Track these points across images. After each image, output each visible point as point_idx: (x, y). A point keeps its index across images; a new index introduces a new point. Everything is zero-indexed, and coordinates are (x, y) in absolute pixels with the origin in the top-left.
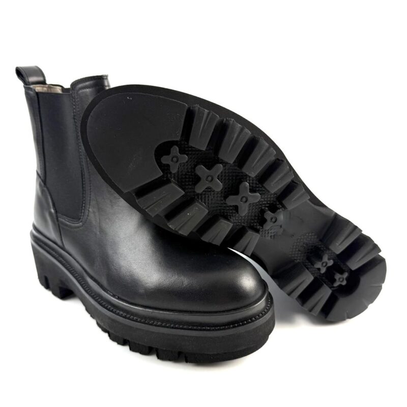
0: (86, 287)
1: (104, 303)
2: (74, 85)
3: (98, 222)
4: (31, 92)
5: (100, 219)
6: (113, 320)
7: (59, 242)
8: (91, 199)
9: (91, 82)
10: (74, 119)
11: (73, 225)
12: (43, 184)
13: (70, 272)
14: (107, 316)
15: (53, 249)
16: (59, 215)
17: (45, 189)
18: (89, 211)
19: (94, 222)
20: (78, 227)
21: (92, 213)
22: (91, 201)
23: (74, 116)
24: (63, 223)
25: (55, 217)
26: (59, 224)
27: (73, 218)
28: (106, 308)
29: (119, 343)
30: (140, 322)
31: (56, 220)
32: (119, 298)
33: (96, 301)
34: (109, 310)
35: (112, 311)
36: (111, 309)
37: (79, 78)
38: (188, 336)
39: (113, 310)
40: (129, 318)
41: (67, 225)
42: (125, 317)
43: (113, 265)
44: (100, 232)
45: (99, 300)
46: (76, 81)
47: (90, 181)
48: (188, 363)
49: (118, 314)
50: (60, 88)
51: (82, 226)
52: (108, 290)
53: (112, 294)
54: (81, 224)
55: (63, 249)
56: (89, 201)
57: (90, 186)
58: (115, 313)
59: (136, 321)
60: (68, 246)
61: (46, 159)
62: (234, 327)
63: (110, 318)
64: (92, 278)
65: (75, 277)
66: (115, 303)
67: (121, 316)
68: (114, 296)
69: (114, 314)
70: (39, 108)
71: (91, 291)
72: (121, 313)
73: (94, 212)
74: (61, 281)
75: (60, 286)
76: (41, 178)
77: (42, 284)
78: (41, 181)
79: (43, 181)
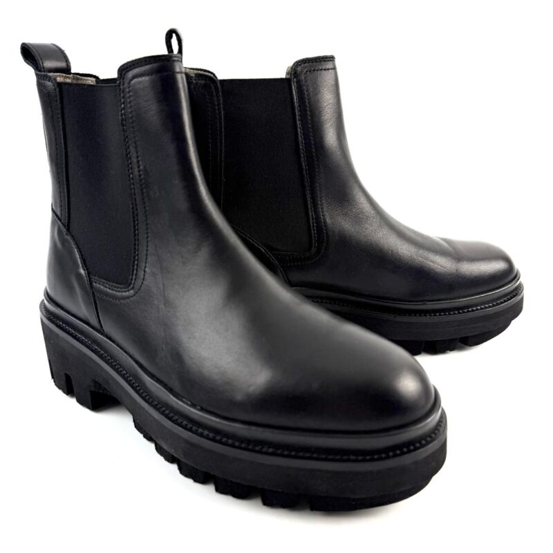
0: (141, 391)
1: (176, 417)
2: (124, 69)
3: (162, 288)
4: (49, 84)
5: (163, 285)
6: (192, 445)
7: (94, 322)
8: (148, 253)
9: (155, 65)
10: (123, 125)
11: (119, 294)
12: (64, 230)
13: (113, 367)
14: (183, 439)
15: (82, 332)
16: (94, 278)
17: (69, 238)
18: (145, 271)
19: (155, 290)
20: (128, 297)
21: (149, 275)
22: (149, 257)
23: (122, 121)
24: (101, 292)
25: (87, 282)
26: (93, 293)
27: (118, 283)
28: (180, 425)
29: (196, 480)
30: (239, 448)
31: (88, 286)
32: (202, 409)
33: (163, 413)
34: (185, 428)
35: (190, 430)
36: (188, 427)
37: (134, 59)
38: (320, 471)
39: (191, 428)
40: (220, 442)
41: (107, 294)
42: (214, 440)
43: (190, 358)
44: (165, 304)
45: (167, 412)
46: (128, 63)
47: (147, 224)
48: (314, 512)
49: (201, 435)
50: (94, 79)
51: (134, 295)
52: (183, 397)
53: (189, 403)
54: (132, 292)
55: (101, 332)
56: (145, 257)
57: (147, 233)
58: (195, 433)
59: (232, 446)
60: (108, 327)
61: (71, 191)
62: (395, 456)
63: (186, 441)
64: (152, 376)
65: (123, 376)
66: (196, 417)
67: (207, 438)
68: (193, 406)
69: (194, 435)
70: (62, 109)
71: (151, 397)
72: (206, 432)
73: (153, 274)
74: (95, 382)
75: (93, 389)
76: (60, 220)
77: (59, 386)
78: (61, 225)
79: (65, 226)
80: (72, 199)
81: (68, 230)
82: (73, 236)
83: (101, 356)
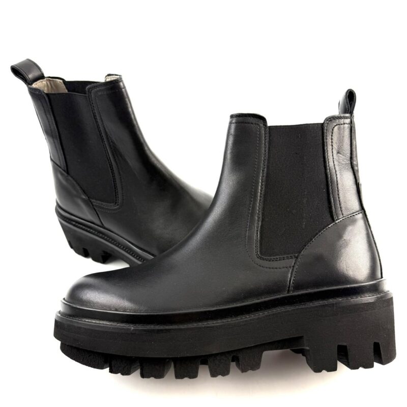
2: (91, 88)
8: (123, 186)
11: (110, 208)
12: (65, 174)
16: (93, 200)
17: (70, 178)
20: (116, 210)
22: (124, 188)
24: (99, 208)
26: (94, 208)
27: (108, 203)
41: (104, 209)
47: (119, 171)
50: (61, 81)
51: (120, 208)
54: (118, 207)
55: (103, 227)
56: (121, 188)
57: (120, 175)
74: (104, 252)
75: (103, 255)
76: (60, 167)
77: (79, 253)
78: (62, 170)
79: (65, 171)
80: (67, 157)
81: (68, 173)
82: (72, 177)
83: (106, 240)
